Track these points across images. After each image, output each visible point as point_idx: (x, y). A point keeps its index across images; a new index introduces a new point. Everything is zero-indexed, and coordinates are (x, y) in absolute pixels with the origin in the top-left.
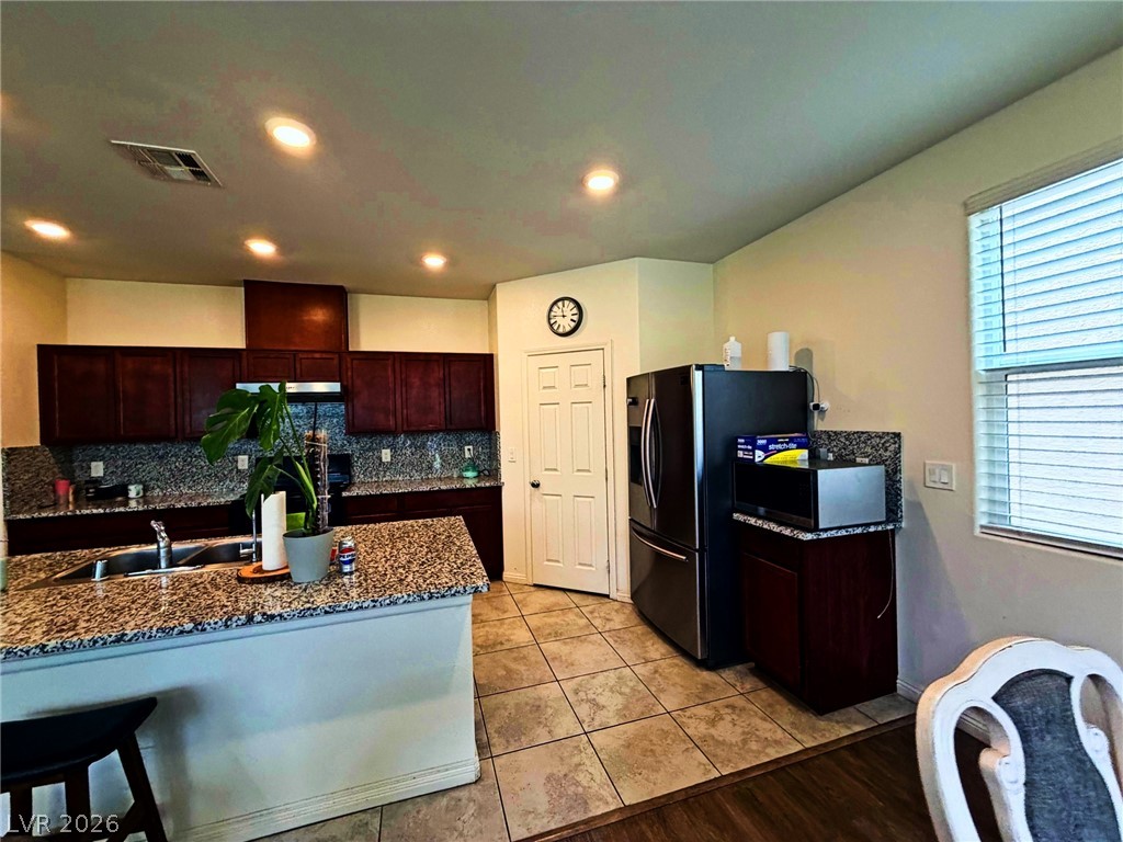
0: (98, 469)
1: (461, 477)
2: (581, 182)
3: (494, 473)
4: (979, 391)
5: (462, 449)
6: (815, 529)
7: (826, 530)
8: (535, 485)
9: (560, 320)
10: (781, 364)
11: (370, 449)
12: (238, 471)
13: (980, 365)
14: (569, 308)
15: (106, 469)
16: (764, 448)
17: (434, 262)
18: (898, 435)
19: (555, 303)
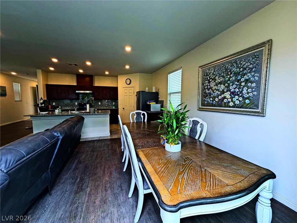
0: (54, 104)
1: (112, 108)
2: (125, 67)
3: (118, 107)
4: (168, 95)
5: (113, 103)
6: (150, 111)
7: (152, 111)
8: (124, 109)
9: (127, 82)
10: (154, 91)
11: (97, 102)
12: (76, 105)
13: (168, 92)
14: (129, 80)
15: (55, 104)
16: (149, 102)
17: (107, 73)
18: (163, 101)
19: (127, 79)
